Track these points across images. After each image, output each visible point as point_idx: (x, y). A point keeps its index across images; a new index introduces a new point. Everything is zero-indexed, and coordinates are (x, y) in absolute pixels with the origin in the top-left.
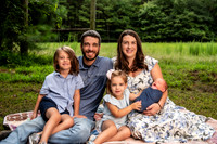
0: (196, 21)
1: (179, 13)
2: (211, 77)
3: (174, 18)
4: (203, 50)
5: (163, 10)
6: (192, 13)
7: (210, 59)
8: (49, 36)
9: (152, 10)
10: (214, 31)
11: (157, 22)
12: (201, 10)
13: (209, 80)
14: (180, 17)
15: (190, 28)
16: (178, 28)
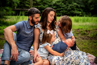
0: (77, 7)
1: (70, 4)
2: (85, 32)
3: (68, 6)
4: (81, 20)
5: (63, 2)
6: (75, 4)
7: (84, 24)
8: (10, 12)
9: (58, 2)
10: (85, 12)
11: (60, 7)
12: (80, 2)
13: (85, 34)
14: (70, 5)
15: (74, 10)
16: (69, 10)
